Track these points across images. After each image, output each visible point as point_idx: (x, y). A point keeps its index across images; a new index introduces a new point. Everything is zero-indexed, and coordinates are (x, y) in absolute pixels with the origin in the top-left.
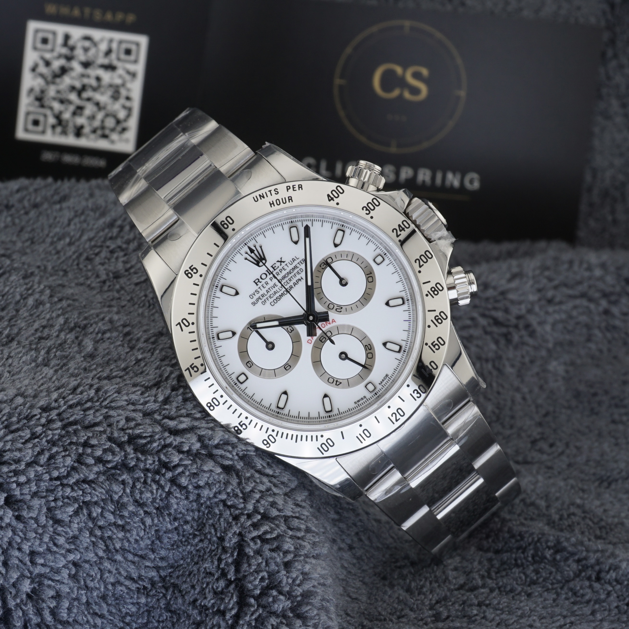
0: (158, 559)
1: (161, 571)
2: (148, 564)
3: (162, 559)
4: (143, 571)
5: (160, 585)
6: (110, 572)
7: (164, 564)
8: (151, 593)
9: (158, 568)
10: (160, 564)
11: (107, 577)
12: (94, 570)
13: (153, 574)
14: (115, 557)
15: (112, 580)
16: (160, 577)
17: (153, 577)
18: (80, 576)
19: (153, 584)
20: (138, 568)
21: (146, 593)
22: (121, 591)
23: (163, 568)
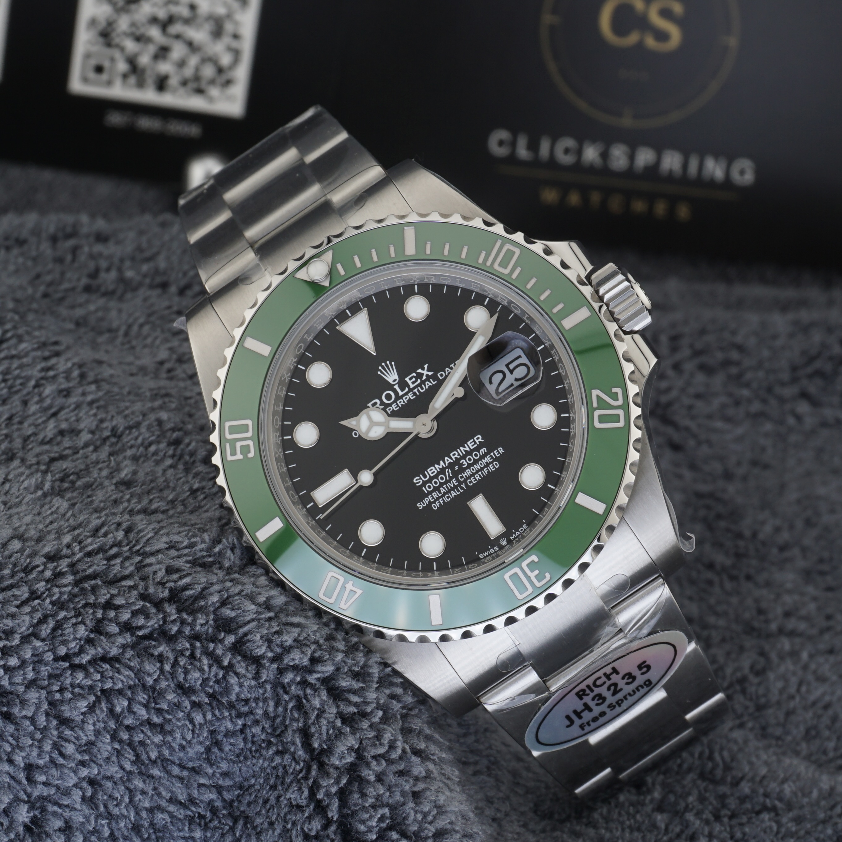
0: (218, 775)
1: (225, 793)
2: (202, 781)
3: (225, 775)
4: (196, 792)
5: (224, 812)
6: (143, 792)
7: (228, 782)
8: (212, 825)
9: (219, 789)
10: (221, 782)
11: (140, 800)
12: (119, 792)
13: (212, 796)
14: (151, 771)
15: (147, 805)
16: (224, 800)
17: (212, 800)
18: (98, 799)
19: (214, 811)
20: (188, 787)
21: (203, 823)
22: (164, 819)
23: (229, 789)
